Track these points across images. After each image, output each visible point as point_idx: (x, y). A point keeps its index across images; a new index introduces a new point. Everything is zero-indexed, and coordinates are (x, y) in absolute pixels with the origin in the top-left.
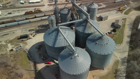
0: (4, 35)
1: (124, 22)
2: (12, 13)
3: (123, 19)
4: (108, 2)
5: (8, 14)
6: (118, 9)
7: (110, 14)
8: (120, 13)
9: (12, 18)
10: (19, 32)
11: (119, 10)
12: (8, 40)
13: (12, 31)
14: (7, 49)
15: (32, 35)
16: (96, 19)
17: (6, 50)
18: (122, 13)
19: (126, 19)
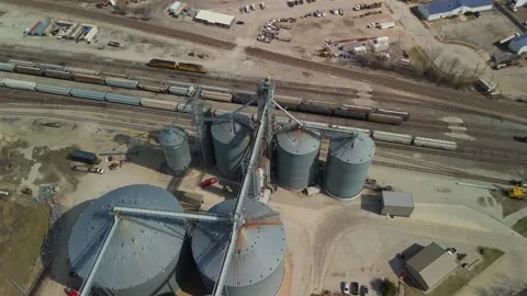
0: (48, 125)
1: (476, 268)
2: (122, 45)
3: (482, 251)
4: (497, 122)
5: (109, 44)
6: (513, 183)
7: (446, 191)
8: (497, 208)
9: (108, 64)
10: (89, 131)
11: (506, 193)
12: (46, 147)
13: (76, 119)
14: (23, 179)
15: (110, 159)
16: (365, 192)
17: (18, 182)
18: (505, 214)
19: (498, 253)
